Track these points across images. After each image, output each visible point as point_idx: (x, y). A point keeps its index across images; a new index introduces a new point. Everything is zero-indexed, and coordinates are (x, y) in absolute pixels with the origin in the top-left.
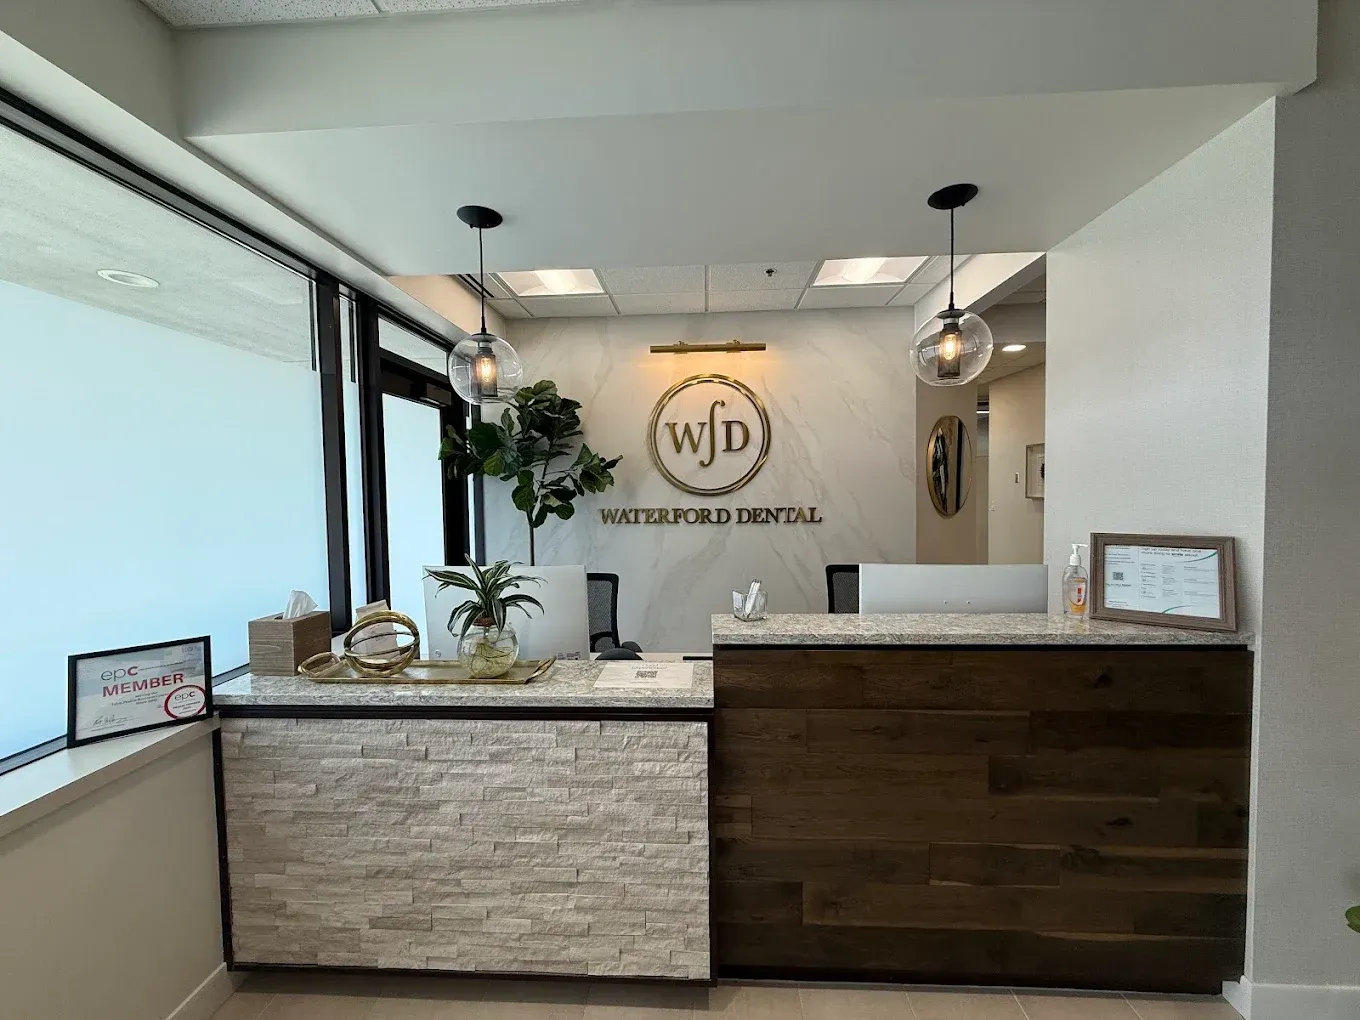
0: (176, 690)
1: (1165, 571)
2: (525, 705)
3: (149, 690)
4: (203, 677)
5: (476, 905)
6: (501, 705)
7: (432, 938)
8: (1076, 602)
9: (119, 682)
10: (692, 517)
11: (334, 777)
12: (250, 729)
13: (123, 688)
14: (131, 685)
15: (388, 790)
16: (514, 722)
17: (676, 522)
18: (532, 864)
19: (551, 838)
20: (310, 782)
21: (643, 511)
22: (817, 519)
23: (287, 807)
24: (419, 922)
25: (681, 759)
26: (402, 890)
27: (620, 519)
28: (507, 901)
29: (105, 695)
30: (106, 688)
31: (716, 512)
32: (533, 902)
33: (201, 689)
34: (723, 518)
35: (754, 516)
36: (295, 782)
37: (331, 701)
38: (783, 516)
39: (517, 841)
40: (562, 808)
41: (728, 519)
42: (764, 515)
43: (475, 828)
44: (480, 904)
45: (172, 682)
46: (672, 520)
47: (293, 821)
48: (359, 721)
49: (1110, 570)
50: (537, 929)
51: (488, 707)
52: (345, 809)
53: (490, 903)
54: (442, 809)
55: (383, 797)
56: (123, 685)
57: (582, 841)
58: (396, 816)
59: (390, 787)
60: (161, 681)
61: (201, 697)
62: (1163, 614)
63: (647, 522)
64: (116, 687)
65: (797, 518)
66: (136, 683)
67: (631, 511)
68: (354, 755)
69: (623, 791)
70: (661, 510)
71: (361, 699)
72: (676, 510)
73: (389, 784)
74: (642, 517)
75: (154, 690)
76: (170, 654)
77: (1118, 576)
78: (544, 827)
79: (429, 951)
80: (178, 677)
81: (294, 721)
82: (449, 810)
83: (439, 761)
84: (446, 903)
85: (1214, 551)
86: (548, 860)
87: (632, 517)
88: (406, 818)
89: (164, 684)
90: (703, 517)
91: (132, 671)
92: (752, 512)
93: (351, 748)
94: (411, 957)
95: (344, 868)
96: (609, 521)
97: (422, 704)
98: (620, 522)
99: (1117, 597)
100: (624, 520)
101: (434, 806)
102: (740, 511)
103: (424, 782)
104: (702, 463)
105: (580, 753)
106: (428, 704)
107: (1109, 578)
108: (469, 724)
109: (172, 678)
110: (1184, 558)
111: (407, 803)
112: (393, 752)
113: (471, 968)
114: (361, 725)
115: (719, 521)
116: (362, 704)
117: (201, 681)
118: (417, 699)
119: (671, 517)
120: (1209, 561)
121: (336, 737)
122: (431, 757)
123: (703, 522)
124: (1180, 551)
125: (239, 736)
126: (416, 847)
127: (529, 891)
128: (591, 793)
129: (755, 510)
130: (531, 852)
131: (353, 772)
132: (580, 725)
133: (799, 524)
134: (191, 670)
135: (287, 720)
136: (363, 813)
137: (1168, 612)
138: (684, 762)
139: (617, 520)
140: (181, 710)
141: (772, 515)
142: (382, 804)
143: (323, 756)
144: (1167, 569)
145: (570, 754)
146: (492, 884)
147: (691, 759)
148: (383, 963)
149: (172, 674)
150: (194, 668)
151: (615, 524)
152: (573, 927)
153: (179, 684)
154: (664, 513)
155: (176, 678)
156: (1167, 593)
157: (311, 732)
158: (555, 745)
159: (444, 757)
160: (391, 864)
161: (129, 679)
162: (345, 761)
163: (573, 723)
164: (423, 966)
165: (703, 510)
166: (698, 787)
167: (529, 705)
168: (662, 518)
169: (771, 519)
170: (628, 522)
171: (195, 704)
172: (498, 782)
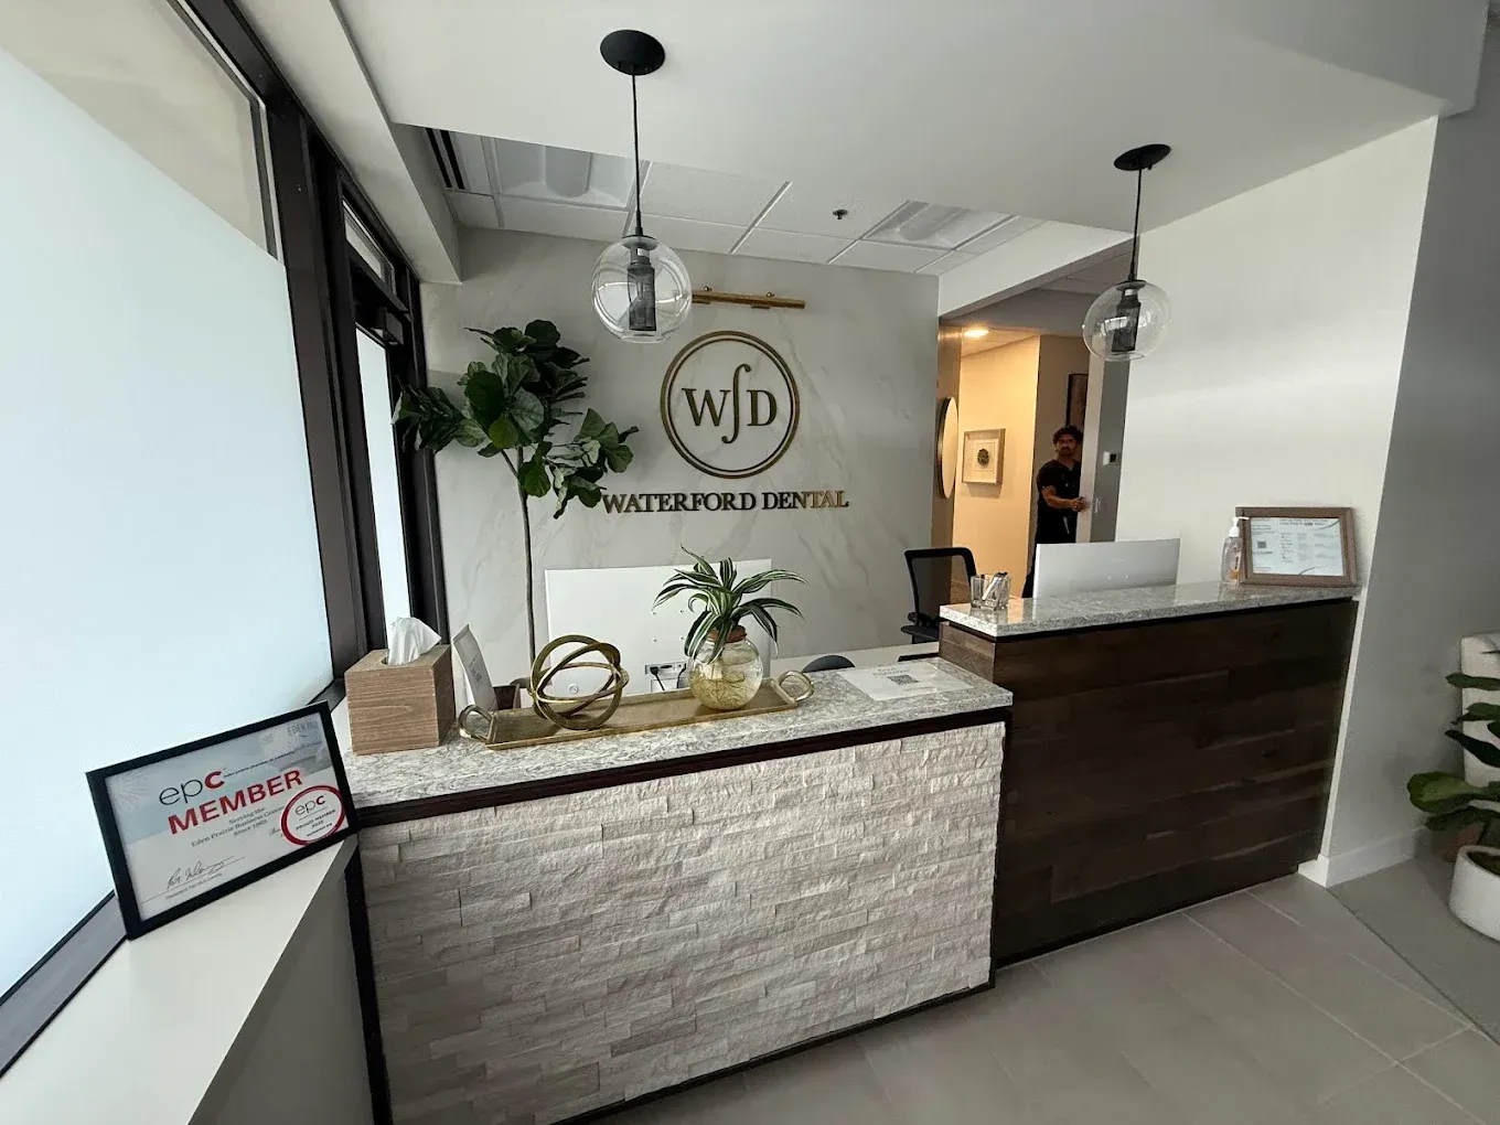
0: (295, 799)
1: (1300, 538)
2: (821, 733)
3: (251, 807)
4: (331, 769)
5: (749, 985)
6: (791, 738)
7: (698, 1039)
8: (1233, 569)
9: (195, 804)
10: (713, 502)
11: (559, 877)
12: (415, 837)
13: (204, 814)
14: (218, 804)
15: (638, 876)
16: (806, 757)
17: (695, 509)
18: (818, 918)
19: (840, 883)
20: (519, 892)
21: (656, 496)
22: (844, 503)
23: (485, 936)
24: (680, 1027)
25: (978, 766)
26: (659, 995)
27: (629, 506)
28: (790, 967)
29: (174, 831)
30: (173, 820)
31: (740, 497)
32: (817, 961)
33: (332, 790)
34: (748, 502)
35: (780, 501)
36: (496, 897)
37: (553, 771)
38: (810, 500)
39: (803, 896)
40: (857, 845)
41: (753, 506)
42: (790, 500)
43: (754, 895)
44: (754, 982)
45: (284, 786)
46: (691, 507)
47: (494, 951)
48: (597, 793)
49: (1255, 539)
50: (822, 988)
51: (776, 743)
52: (577, 914)
53: (768, 977)
54: (711, 884)
55: (629, 887)
56: (202, 807)
57: (874, 878)
58: (648, 907)
59: (644, 871)
60: (266, 789)
61: (334, 803)
62: (1300, 576)
63: (661, 509)
64: (191, 812)
65: (824, 503)
66: (224, 801)
67: (641, 496)
68: (591, 839)
69: (919, 813)
70: (676, 495)
71: (602, 761)
72: (695, 495)
73: (641, 867)
74: (655, 504)
75: (258, 805)
76: (269, 740)
77: (1262, 545)
78: (834, 872)
79: (691, 1057)
80: (292, 776)
81: (491, 810)
82: (722, 881)
83: (708, 823)
84: (715, 993)
85: (1336, 520)
86: (837, 909)
87: (643, 503)
88: (664, 904)
89: (272, 794)
90: (726, 502)
91: (214, 781)
92: (778, 496)
93: (585, 831)
94: (668, 1072)
95: (576, 992)
96: (614, 509)
97: (689, 754)
98: (627, 510)
99: (1264, 564)
100: (633, 508)
101: (701, 881)
102: (766, 495)
103: (690, 853)
104: (725, 440)
105: (878, 780)
106: (698, 752)
107: (1255, 548)
108: (749, 768)
109: (283, 779)
110: (1314, 526)
111: (666, 885)
112: (645, 825)
113: (745, 1059)
114: (601, 796)
115: (743, 508)
116: (604, 767)
117: (328, 776)
118: (684, 748)
119: (689, 503)
120: (1333, 528)
121: (561, 820)
122: (699, 820)
123: (725, 508)
124: (1310, 521)
125: (395, 849)
126: (677, 938)
127: (814, 950)
128: (887, 822)
129: (782, 494)
130: (818, 904)
131: (586, 864)
132: (879, 746)
133: (826, 509)
134: (310, 762)
135: (480, 810)
136: (603, 913)
137: (1306, 573)
138: (981, 767)
139: (624, 508)
140: (309, 829)
141: (800, 500)
142: (630, 896)
143: (543, 849)
144: (1302, 536)
145: (868, 783)
146: (769, 956)
147: (986, 764)
148: (632, 1093)
149: (282, 774)
150: (313, 758)
151: (622, 514)
152: (862, 973)
153: (296, 789)
154: (681, 498)
155: (292, 778)
156: (1303, 558)
157: (521, 821)
158: (851, 775)
159: (716, 817)
160: (640, 969)
161: (209, 795)
162: (577, 849)
163: (872, 746)
164: (685, 1078)
165: (725, 495)
166: (991, 791)
167: (825, 733)
168: (679, 503)
169: (798, 504)
170: (638, 510)
171: (330, 815)
172: (783, 833)
